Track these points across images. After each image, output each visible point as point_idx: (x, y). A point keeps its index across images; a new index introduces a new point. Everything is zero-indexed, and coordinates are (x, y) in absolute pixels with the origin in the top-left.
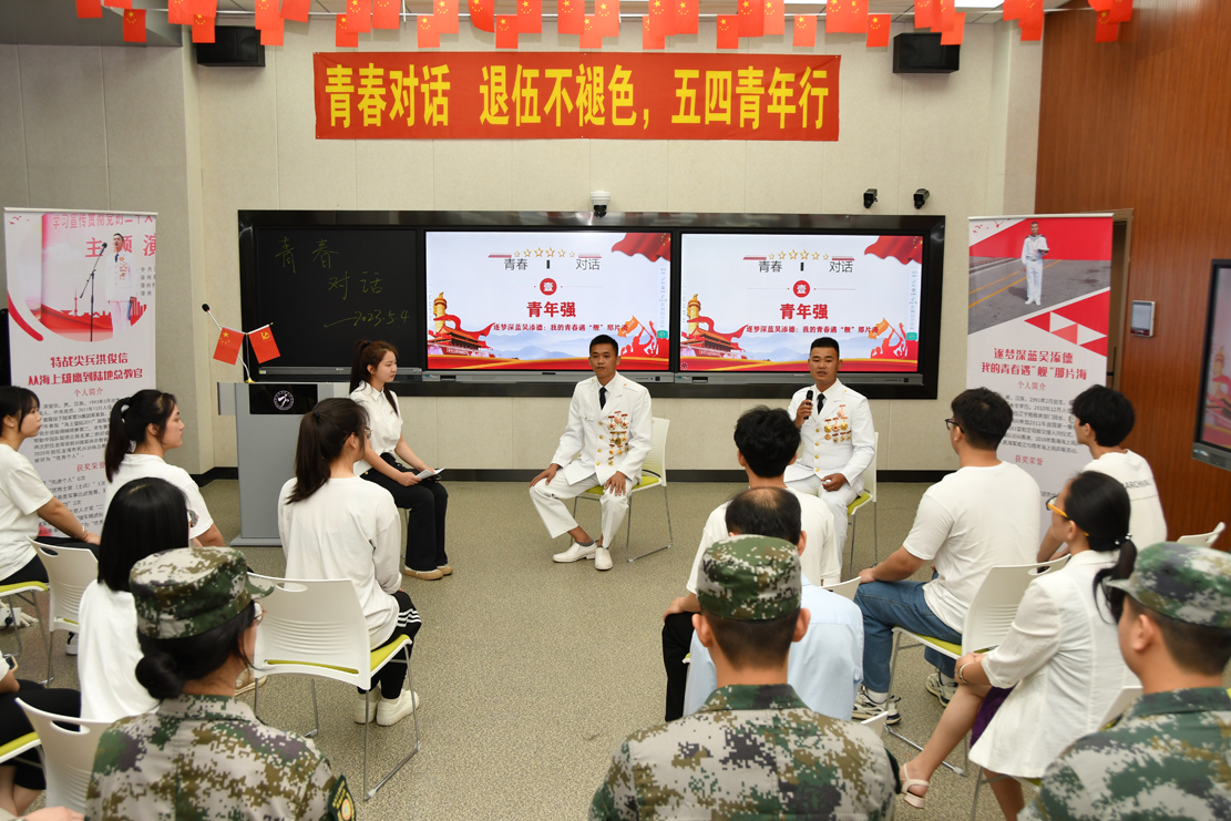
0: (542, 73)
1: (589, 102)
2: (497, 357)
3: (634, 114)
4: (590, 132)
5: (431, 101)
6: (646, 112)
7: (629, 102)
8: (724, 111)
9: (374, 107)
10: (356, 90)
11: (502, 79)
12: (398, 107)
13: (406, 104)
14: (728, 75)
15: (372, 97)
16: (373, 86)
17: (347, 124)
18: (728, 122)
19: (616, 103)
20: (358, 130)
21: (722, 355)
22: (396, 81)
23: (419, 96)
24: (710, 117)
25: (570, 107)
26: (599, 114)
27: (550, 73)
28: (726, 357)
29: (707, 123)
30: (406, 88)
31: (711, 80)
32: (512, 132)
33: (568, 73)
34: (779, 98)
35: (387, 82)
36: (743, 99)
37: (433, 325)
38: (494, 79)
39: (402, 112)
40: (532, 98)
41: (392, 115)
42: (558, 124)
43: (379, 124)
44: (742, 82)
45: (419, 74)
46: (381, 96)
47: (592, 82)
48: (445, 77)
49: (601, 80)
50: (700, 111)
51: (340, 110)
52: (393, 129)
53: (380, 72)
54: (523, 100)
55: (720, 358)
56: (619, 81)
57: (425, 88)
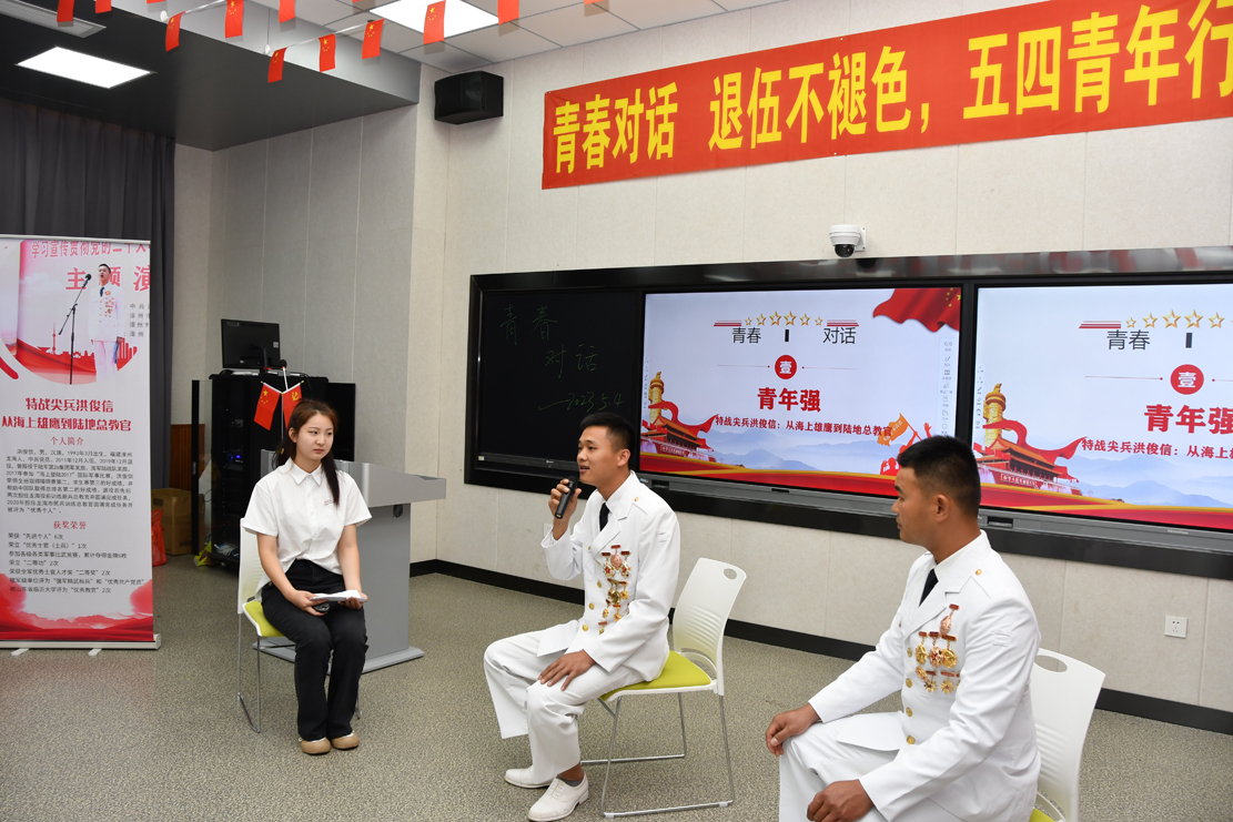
0: (785, 74)
1: (846, 104)
2: (718, 462)
3: (908, 113)
4: (848, 145)
5: (656, 130)
6: (925, 108)
7: (901, 97)
8: (1048, 90)
9: (598, 145)
10: (581, 128)
11: (737, 90)
12: (622, 142)
13: (630, 137)
14: (1055, 33)
15: (596, 133)
16: (599, 121)
17: (571, 168)
18: (1055, 107)
19: (883, 99)
20: (582, 175)
21: (1040, 484)
22: (620, 111)
23: (644, 123)
24: (1024, 103)
25: (819, 114)
26: (858, 120)
27: (794, 73)
28: (1045, 489)
29: (1019, 112)
30: (630, 118)
31: (1027, 46)
32: (748, 157)
33: (818, 68)
34: (1147, 57)
35: (613, 113)
36: (1081, 67)
37: (648, 414)
38: (728, 91)
39: (625, 147)
40: (771, 109)
41: (615, 152)
42: (804, 139)
43: (601, 165)
44: (1078, 40)
45: (645, 99)
46: (606, 131)
47: (849, 76)
48: (673, 99)
49: (861, 72)
50: (1009, 95)
51: (565, 154)
52: (617, 169)
53: (606, 102)
54: (761, 112)
55: (1035, 490)
56: (888, 68)
57: (650, 115)
